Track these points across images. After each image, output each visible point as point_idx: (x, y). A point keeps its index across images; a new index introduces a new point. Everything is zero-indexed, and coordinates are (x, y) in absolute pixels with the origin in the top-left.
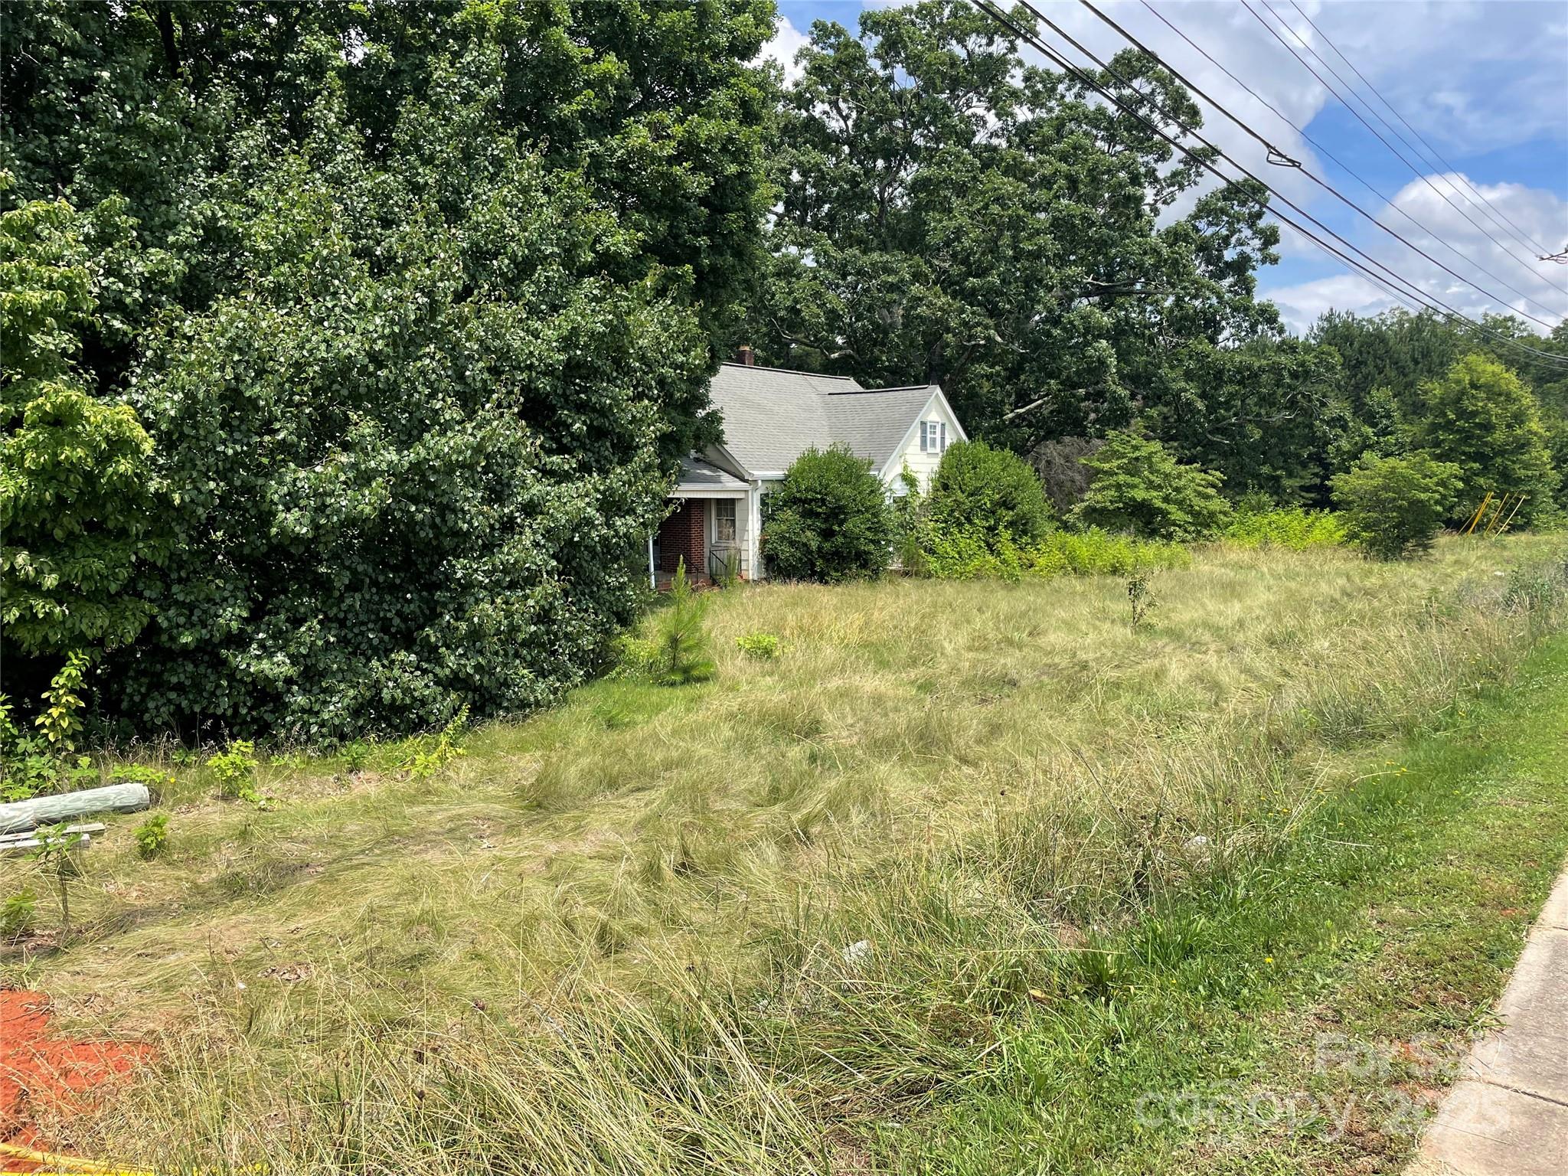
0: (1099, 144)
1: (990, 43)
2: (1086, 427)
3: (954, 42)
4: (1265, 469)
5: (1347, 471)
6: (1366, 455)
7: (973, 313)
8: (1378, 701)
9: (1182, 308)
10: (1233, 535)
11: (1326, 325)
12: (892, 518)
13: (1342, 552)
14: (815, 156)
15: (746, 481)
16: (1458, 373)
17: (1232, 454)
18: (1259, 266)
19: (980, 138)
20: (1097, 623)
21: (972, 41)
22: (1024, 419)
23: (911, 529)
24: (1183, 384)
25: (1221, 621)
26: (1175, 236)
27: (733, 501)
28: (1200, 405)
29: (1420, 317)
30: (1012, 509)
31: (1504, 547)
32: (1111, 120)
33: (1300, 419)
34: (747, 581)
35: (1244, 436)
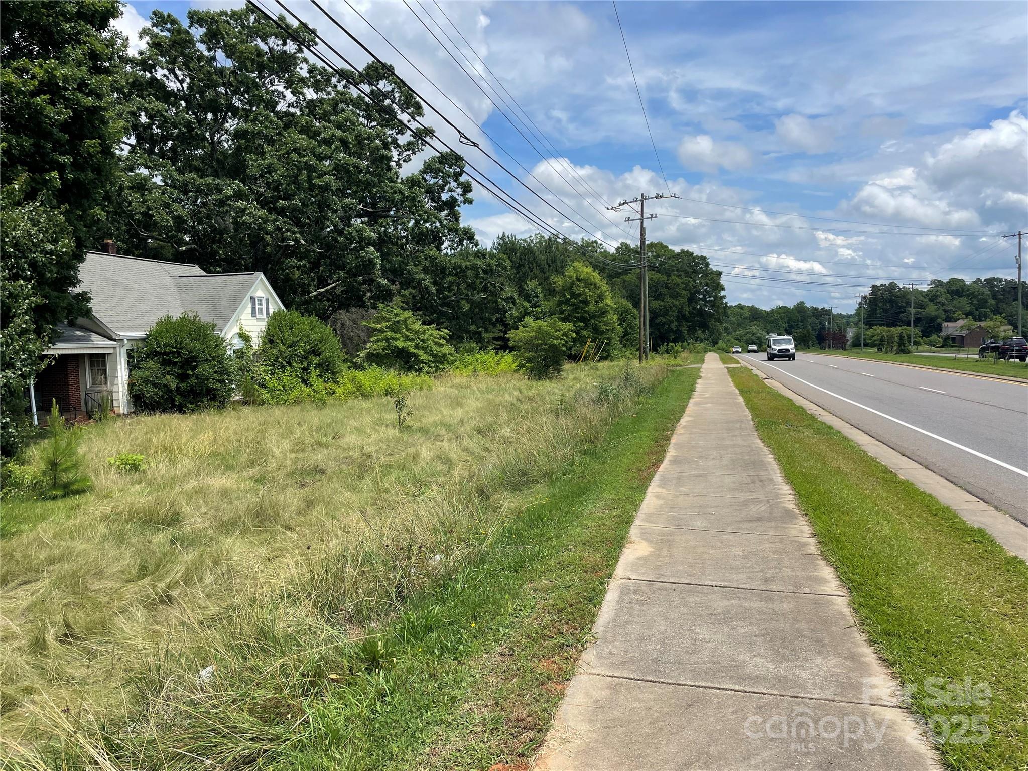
0: (361, 119)
1: (284, 44)
2: (365, 302)
3: (259, 40)
4: (473, 328)
5: (517, 328)
6: (526, 319)
7: (284, 222)
8: (535, 461)
9: (419, 228)
10: (457, 368)
11: (501, 242)
12: (233, 365)
13: (516, 376)
14: (158, 105)
15: (114, 340)
16: (570, 272)
17: (454, 319)
18: (462, 205)
19: (281, 107)
20: (377, 427)
21: (272, 41)
22: (324, 296)
23: (248, 372)
24: (422, 276)
25: (451, 421)
26: (412, 182)
27: (103, 356)
28: (433, 289)
29: (550, 239)
30: (319, 355)
31: (597, 369)
32: (367, 105)
33: (490, 298)
34: (119, 415)
35: (461, 308)
